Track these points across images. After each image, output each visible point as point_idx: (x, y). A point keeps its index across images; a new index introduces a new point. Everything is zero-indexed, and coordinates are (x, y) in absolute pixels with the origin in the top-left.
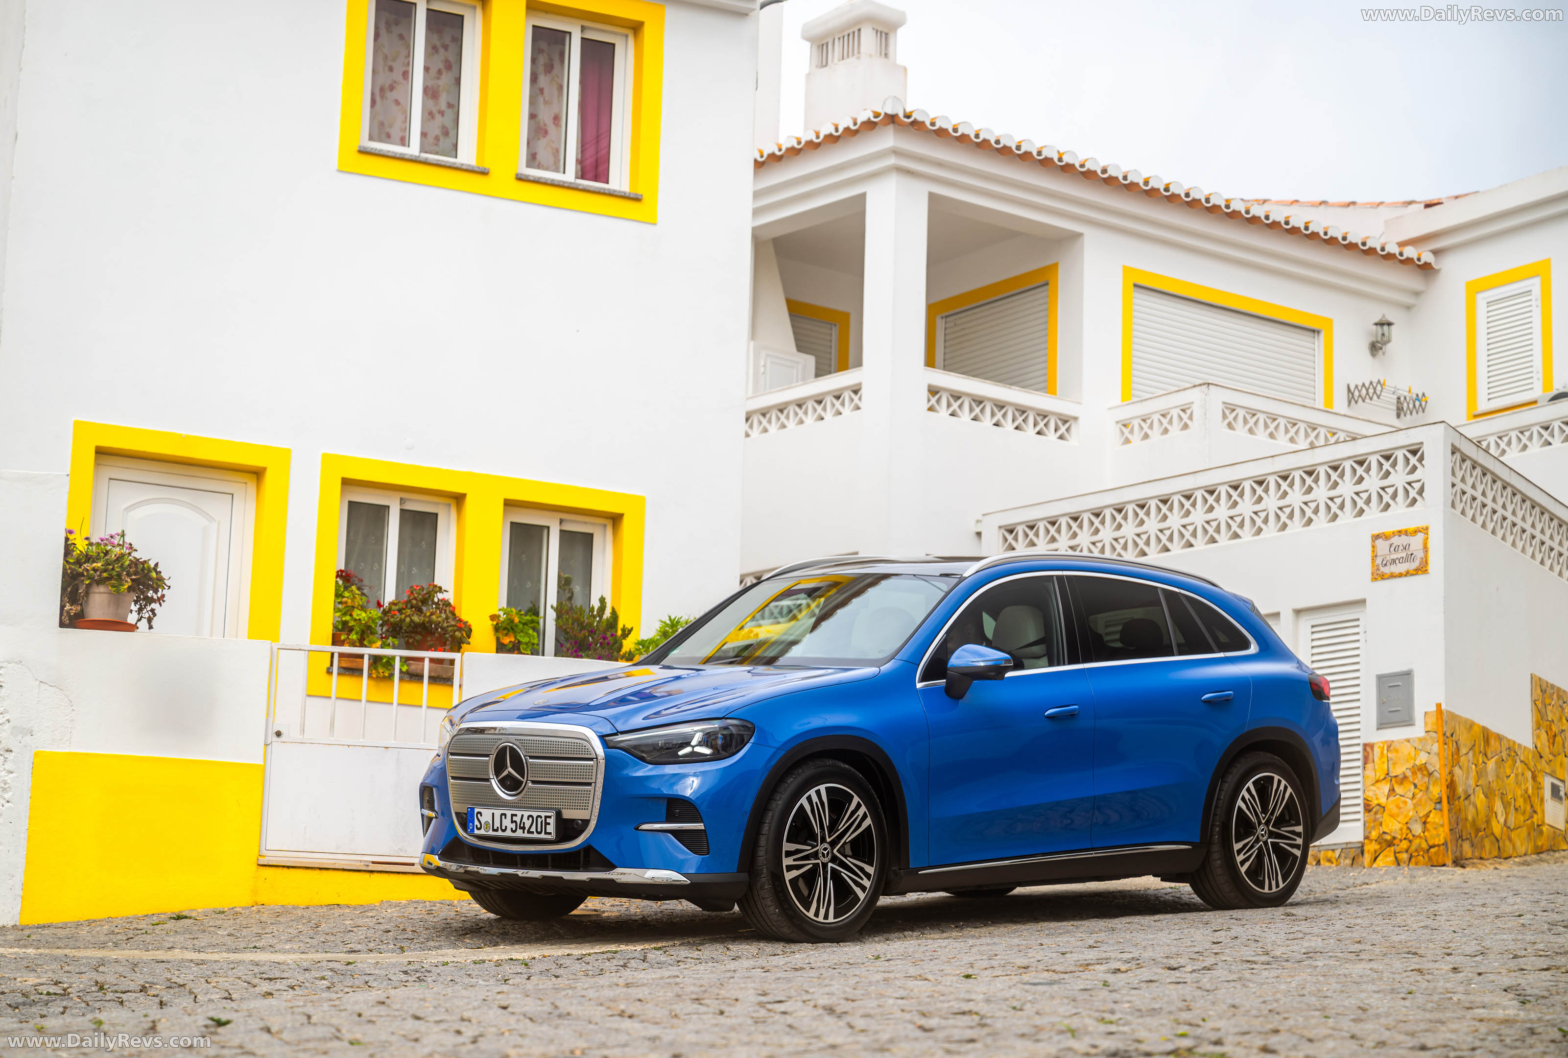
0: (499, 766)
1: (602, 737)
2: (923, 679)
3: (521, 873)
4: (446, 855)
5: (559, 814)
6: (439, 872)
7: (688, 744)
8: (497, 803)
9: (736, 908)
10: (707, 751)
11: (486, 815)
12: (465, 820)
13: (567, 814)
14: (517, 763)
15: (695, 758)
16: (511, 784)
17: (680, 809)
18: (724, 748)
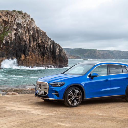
0: (39, 86)
1: (48, 84)
4: (36, 95)
5: (44, 92)
7: (57, 84)
8: (39, 90)
10: (60, 85)
13: (45, 92)
15: (58, 86)
17: (56, 92)
18: (62, 85)
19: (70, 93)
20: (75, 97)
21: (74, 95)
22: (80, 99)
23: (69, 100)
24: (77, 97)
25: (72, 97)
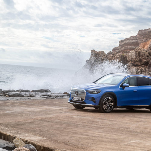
0: (76, 93)
1: (86, 91)
2: (120, 86)
3: (77, 104)
4: (70, 101)
5: (81, 98)
6: (70, 103)
7: (94, 92)
8: (75, 96)
9: (98, 109)
10: (96, 93)
11: (74, 98)
12: (72, 98)
14: (78, 93)
16: (77, 95)
17: (93, 98)
18: (98, 92)
19: (105, 100)
20: (109, 104)
21: (108, 101)
22: (113, 106)
23: (104, 106)
24: (111, 104)
25: (106, 104)
